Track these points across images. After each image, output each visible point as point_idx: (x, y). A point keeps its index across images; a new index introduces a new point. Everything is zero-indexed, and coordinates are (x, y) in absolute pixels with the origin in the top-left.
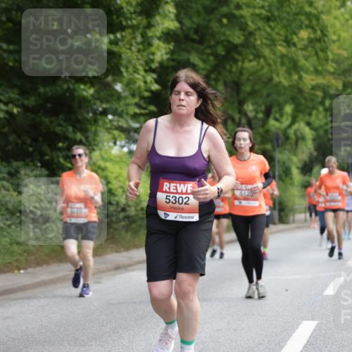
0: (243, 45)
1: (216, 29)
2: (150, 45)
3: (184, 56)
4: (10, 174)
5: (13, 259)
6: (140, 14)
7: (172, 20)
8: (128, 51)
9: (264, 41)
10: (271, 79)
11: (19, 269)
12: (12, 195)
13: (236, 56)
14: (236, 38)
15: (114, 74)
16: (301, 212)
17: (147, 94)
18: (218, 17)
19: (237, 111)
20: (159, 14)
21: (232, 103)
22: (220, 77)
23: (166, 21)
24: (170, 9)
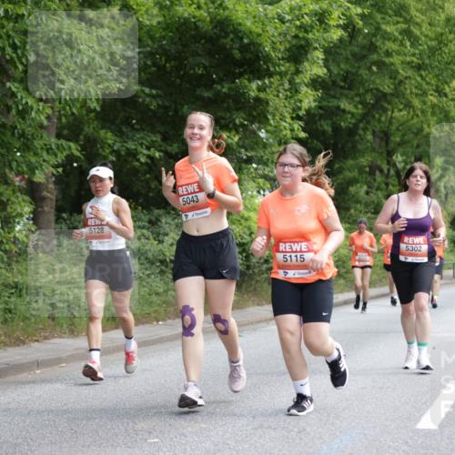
0: (392, 95)
1: (365, 77)
2: (297, 91)
3: (334, 103)
4: (150, 222)
5: (152, 310)
6: (288, 60)
7: (321, 67)
8: (276, 98)
9: (414, 90)
10: (421, 130)
11: (158, 321)
12: (152, 244)
13: (386, 105)
14: (386, 87)
15: (259, 122)
16: (449, 269)
18: (368, 64)
19: (385, 162)
20: (308, 60)
21: (381, 154)
22: (368, 126)
23: (315, 67)
24: (319, 55)
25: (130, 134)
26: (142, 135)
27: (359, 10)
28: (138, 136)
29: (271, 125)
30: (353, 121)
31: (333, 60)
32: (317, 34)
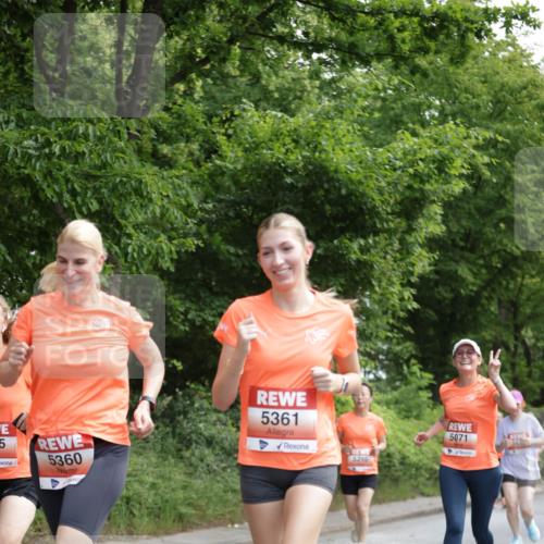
1: (490, 236)
2: (409, 253)
3: (452, 266)
5: (227, 510)
6: (398, 215)
7: (438, 224)
8: (383, 261)
11: (233, 523)
12: (229, 431)
13: (515, 270)
14: (514, 248)
17: (402, 314)
18: (495, 221)
19: (513, 337)
20: (423, 215)
21: (507, 327)
22: (494, 296)
23: (432, 224)
24: (437, 209)
25: (208, 300)
26: (223, 302)
27: (486, 159)
28: (218, 303)
29: (376, 292)
30: (475, 289)
31: (453, 215)
32: (436, 186)
